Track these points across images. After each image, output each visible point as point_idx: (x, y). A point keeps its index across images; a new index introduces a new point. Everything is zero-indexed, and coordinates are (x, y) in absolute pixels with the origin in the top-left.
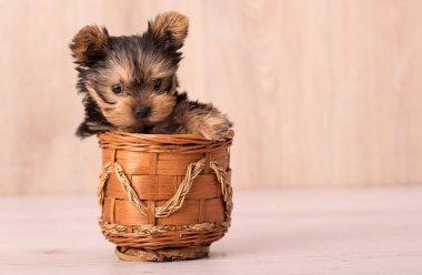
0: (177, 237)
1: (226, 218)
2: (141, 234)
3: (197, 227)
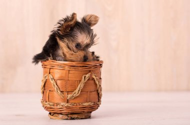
0: (77, 109)
1: (99, 100)
2: (61, 107)
3: (86, 104)
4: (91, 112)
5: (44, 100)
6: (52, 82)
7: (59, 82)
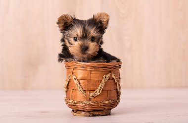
0: (99, 106)
1: (118, 98)
2: (83, 104)
3: (107, 102)
4: (111, 109)
5: (67, 99)
6: (76, 82)
7: (81, 82)
